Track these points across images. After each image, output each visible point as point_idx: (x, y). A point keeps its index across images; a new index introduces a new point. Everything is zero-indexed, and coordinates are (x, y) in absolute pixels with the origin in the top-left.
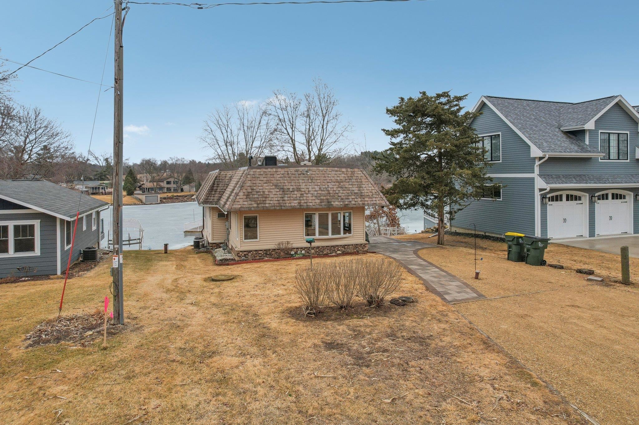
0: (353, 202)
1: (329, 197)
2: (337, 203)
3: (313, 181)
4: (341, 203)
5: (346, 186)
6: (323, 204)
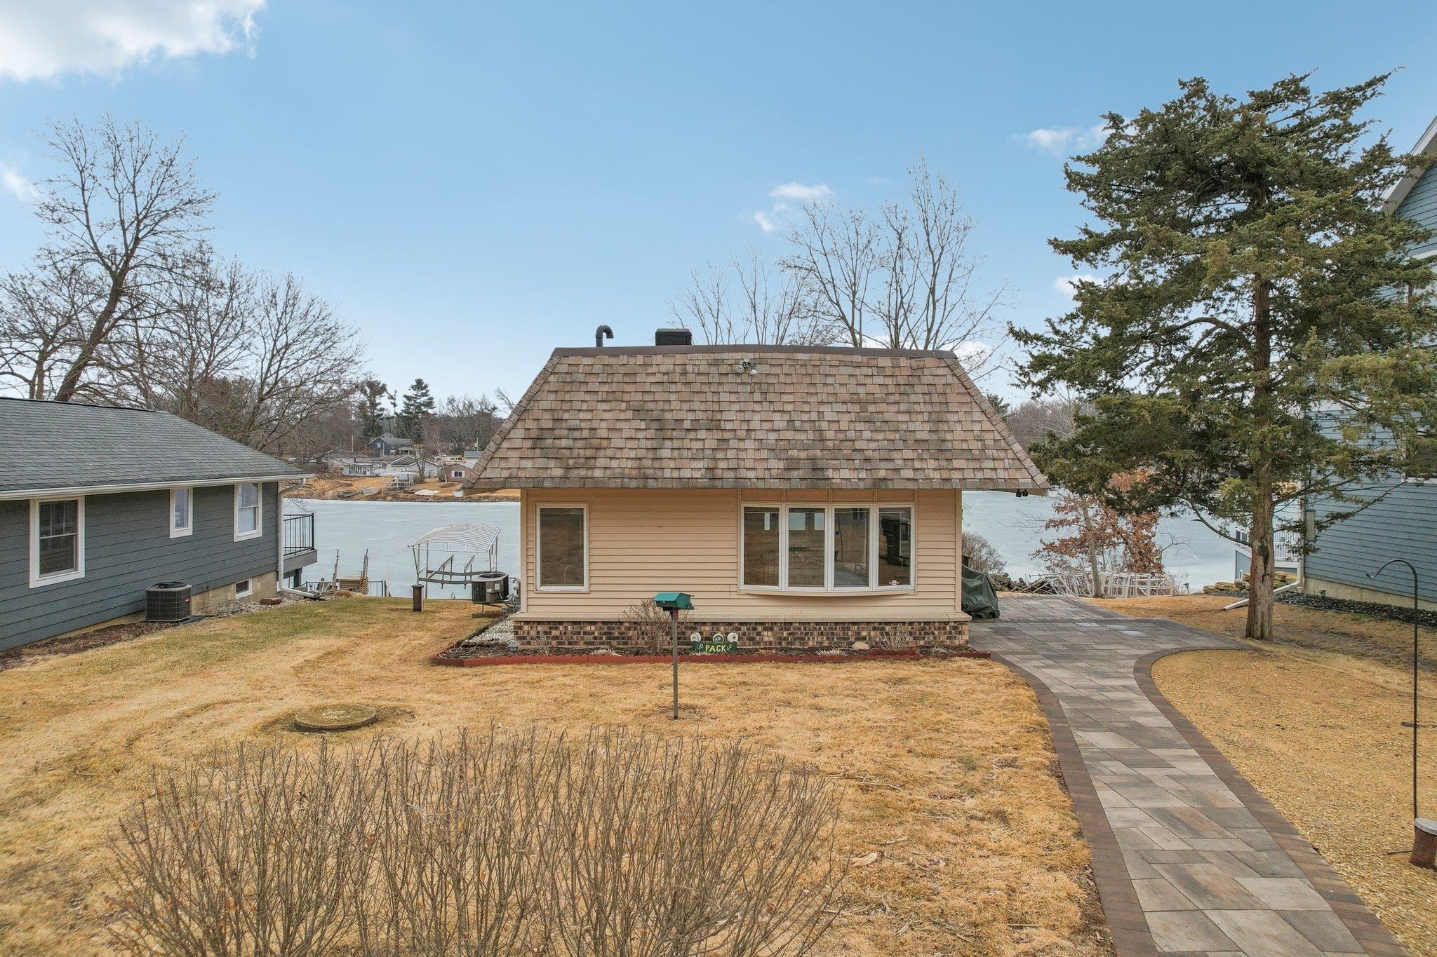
1: (818, 453)
2: (845, 474)
3: (770, 397)
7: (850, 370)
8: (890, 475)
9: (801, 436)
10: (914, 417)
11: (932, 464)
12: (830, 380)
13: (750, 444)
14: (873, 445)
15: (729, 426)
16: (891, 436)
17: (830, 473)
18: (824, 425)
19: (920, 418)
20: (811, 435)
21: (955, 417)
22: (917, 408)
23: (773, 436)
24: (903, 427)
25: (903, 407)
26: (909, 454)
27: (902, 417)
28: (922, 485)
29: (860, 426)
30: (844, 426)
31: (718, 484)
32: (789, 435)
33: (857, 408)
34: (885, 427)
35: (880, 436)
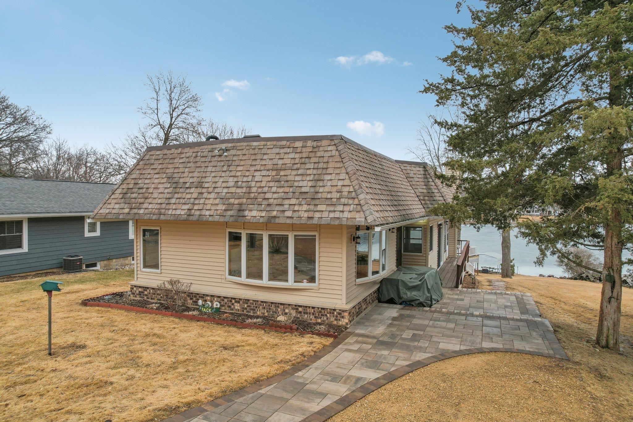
0: (289, 214)
1: (244, 201)
2: (254, 213)
3: (231, 168)
4: (263, 214)
5: (289, 178)
6: (229, 213)
7: (277, 150)
8: (279, 214)
9: (239, 190)
10: (304, 178)
11: (305, 207)
12: (265, 157)
13: (213, 195)
14: (275, 196)
15: (206, 185)
16: (287, 190)
17: (246, 213)
18: (253, 184)
19: (308, 178)
20: (244, 190)
21: (328, 177)
22: (309, 172)
23: (225, 190)
24: (296, 184)
25: (300, 172)
26: (293, 201)
27: (297, 178)
28: (295, 221)
29: (272, 184)
30: (263, 184)
31: (191, 218)
32: (233, 190)
33: (274, 173)
34: (286, 184)
35: (281, 190)
